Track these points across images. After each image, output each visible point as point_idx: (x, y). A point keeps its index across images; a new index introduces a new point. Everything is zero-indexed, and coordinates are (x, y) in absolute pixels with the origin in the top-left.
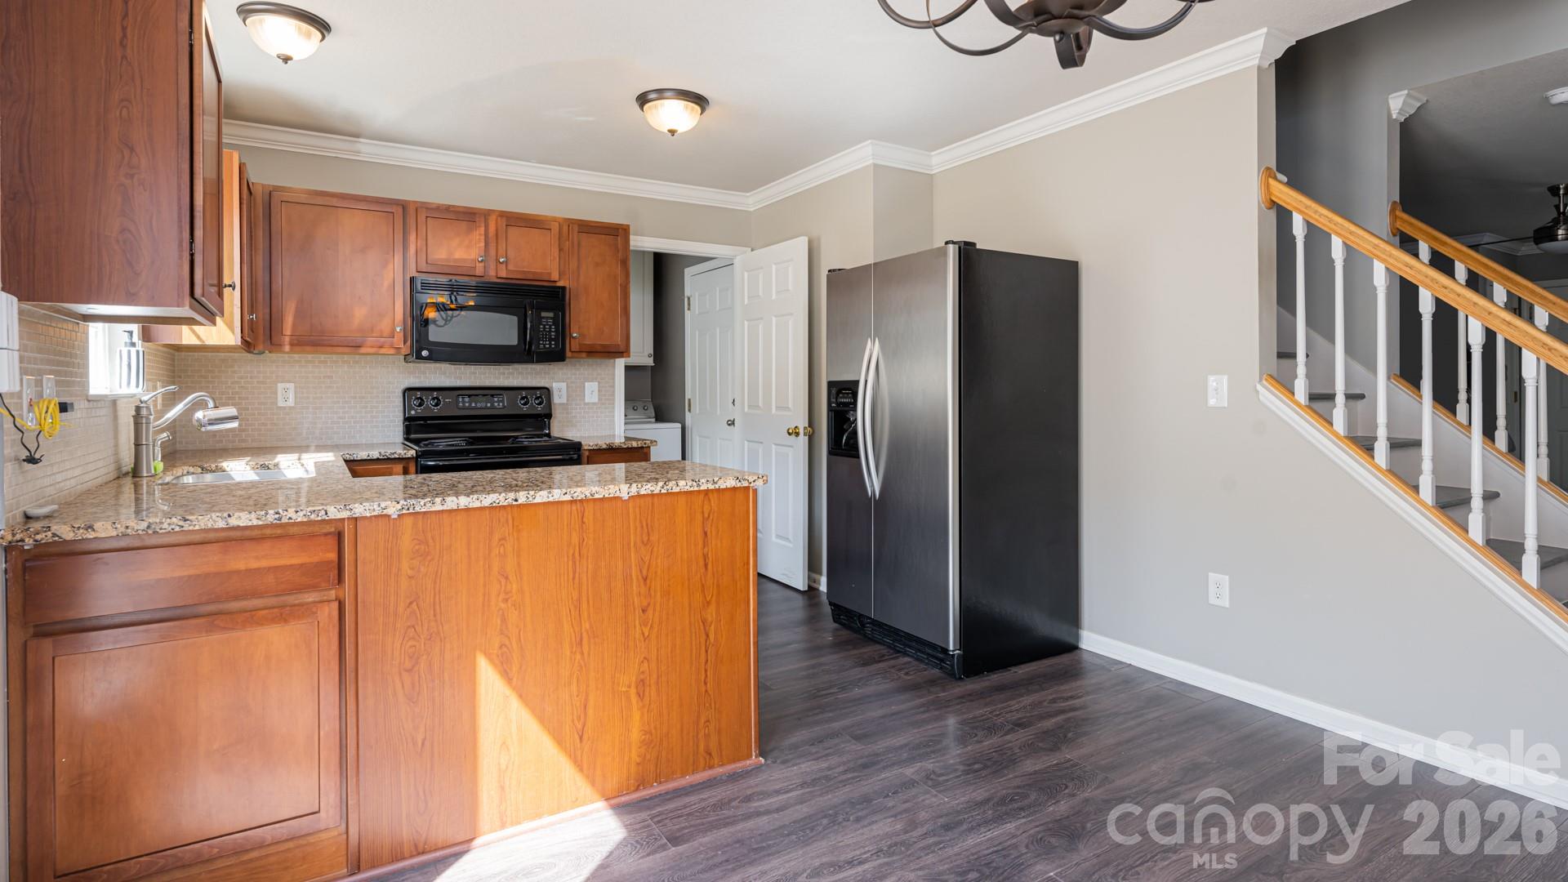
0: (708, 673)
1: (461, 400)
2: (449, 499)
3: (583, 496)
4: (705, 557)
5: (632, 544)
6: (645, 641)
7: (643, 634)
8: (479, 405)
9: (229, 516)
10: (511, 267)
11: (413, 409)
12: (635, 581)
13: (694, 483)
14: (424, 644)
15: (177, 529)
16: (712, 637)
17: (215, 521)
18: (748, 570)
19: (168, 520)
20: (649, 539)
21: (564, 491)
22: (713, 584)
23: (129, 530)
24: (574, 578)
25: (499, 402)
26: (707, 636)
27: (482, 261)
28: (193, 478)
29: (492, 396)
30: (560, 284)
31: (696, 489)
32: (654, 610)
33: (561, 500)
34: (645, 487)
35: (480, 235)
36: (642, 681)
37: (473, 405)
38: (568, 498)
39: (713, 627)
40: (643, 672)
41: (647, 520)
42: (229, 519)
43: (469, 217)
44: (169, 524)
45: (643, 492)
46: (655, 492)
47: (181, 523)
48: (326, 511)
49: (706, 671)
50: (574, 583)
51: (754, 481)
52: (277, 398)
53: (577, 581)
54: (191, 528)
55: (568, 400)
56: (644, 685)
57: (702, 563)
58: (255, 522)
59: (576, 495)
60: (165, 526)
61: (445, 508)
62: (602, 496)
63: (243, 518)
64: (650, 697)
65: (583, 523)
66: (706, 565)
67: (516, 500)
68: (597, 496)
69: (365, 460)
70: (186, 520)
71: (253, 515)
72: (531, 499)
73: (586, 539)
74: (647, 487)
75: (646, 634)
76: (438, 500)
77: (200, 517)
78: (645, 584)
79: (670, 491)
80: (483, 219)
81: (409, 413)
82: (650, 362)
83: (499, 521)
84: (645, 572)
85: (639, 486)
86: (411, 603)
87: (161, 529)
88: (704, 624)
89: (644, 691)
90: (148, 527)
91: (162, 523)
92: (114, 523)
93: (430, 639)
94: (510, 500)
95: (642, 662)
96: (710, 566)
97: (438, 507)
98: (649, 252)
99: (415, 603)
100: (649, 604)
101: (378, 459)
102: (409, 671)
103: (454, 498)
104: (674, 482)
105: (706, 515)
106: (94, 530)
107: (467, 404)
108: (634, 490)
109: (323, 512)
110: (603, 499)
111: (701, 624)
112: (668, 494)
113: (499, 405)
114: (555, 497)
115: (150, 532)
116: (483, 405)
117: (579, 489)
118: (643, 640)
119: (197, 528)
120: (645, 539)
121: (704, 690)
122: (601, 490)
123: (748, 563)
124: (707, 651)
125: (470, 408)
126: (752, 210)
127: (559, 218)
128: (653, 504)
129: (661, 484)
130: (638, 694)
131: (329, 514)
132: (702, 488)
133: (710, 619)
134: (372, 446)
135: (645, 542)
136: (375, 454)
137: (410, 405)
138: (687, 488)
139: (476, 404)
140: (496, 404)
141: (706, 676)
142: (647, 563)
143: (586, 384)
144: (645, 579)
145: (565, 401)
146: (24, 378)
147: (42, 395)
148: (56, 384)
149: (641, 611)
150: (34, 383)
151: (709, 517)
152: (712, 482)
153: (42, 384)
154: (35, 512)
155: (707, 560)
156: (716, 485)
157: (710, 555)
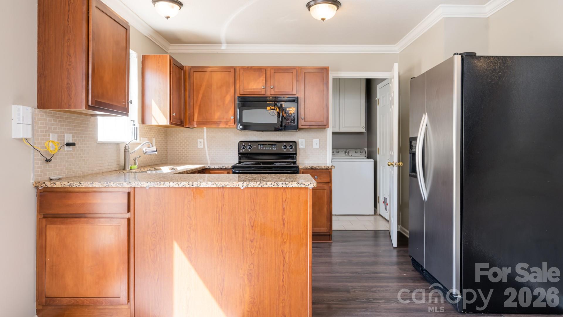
0: (284, 276)
1: (259, 146)
2: (166, 183)
3: (221, 186)
4: (283, 220)
5: (246, 210)
6: (252, 255)
7: (251, 252)
8: (266, 149)
9: (93, 183)
10: (276, 90)
11: (241, 150)
12: (247, 227)
13: (276, 184)
14: (159, 240)
15: (78, 186)
16: (287, 259)
17: (89, 185)
18: (307, 229)
19: (76, 183)
20: (254, 209)
21: (213, 183)
22: (288, 234)
23: (65, 186)
24: (219, 222)
25: (274, 147)
26: (284, 258)
27: (264, 88)
28: (150, 172)
29: (272, 145)
30: (296, 96)
31: (276, 187)
32: (257, 242)
33: (212, 187)
34: (250, 184)
35: (264, 77)
36: (250, 273)
37: (264, 148)
38: (214, 186)
39: (287, 254)
40: (251, 270)
41: (253, 199)
42: (93, 184)
43: (258, 70)
44: (76, 184)
45: (249, 186)
46: (255, 187)
47: (79, 184)
48: (123, 184)
49: (283, 275)
50: (219, 224)
51: (308, 185)
52: (197, 145)
53: (220, 223)
54: (82, 186)
55: (305, 147)
56: (251, 276)
57: (281, 223)
58: (101, 186)
59: (218, 185)
60: (74, 185)
61: (165, 186)
62: (230, 187)
63: (97, 184)
64: (254, 282)
65: (224, 198)
66: (284, 224)
67: (193, 185)
68: (227, 186)
69: (214, 169)
70: (80, 183)
71: (100, 184)
72: (199, 185)
73: (225, 205)
74: (251, 184)
75: (253, 252)
76: (162, 183)
77: (84, 183)
78: (252, 229)
79: (263, 187)
80: (265, 71)
81: (240, 151)
82: (364, 130)
83: (188, 194)
84: (252, 224)
85: (248, 183)
86: (154, 223)
87: (73, 186)
88: (282, 253)
89: (251, 279)
90: (70, 185)
91: (74, 184)
92: (61, 183)
93: (161, 239)
94: (190, 185)
95: (251, 265)
96: (286, 225)
97: (162, 186)
98: (363, 79)
99: (155, 224)
100: (254, 239)
101: (218, 169)
102: (153, 250)
103: (168, 183)
104: (265, 183)
105: (284, 200)
106: (56, 185)
107: (262, 148)
108: (245, 185)
109: (122, 184)
110: (231, 188)
111: (281, 252)
112: (262, 188)
113: (274, 149)
114: (209, 185)
115: (70, 187)
116: (268, 148)
117: (220, 183)
118: (251, 255)
119: (83, 186)
120: (253, 208)
121: (282, 284)
122: (230, 184)
123: (307, 226)
124: (284, 266)
125: (263, 150)
126: (398, 53)
127: (297, 67)
128: (257, 192)
129: (258, 183)
130: (248, 279)
131: (124, 185)
132: (279, 186)
133: (285, 251)
134: (217, 164)
135: (253, 209)
136: (217, 167)
137: (240, 148)
138: (272, 186)
139: (265, 148)
140: (273, 148)
141: (283, 278)
142: (253, 220)
143: (314, 140)
144: (253, 227)
145: (304, 148)
146: (51, 134)
147: (64, 140)
148: (73, 137)
149: (250, 241)
150: (58, 136)
151: (286, 201)
152: (285, 184)
153: (64, 136)
154: (52, 178)
155: (284, 222)
156: (287, 186)
157: (286, 219)
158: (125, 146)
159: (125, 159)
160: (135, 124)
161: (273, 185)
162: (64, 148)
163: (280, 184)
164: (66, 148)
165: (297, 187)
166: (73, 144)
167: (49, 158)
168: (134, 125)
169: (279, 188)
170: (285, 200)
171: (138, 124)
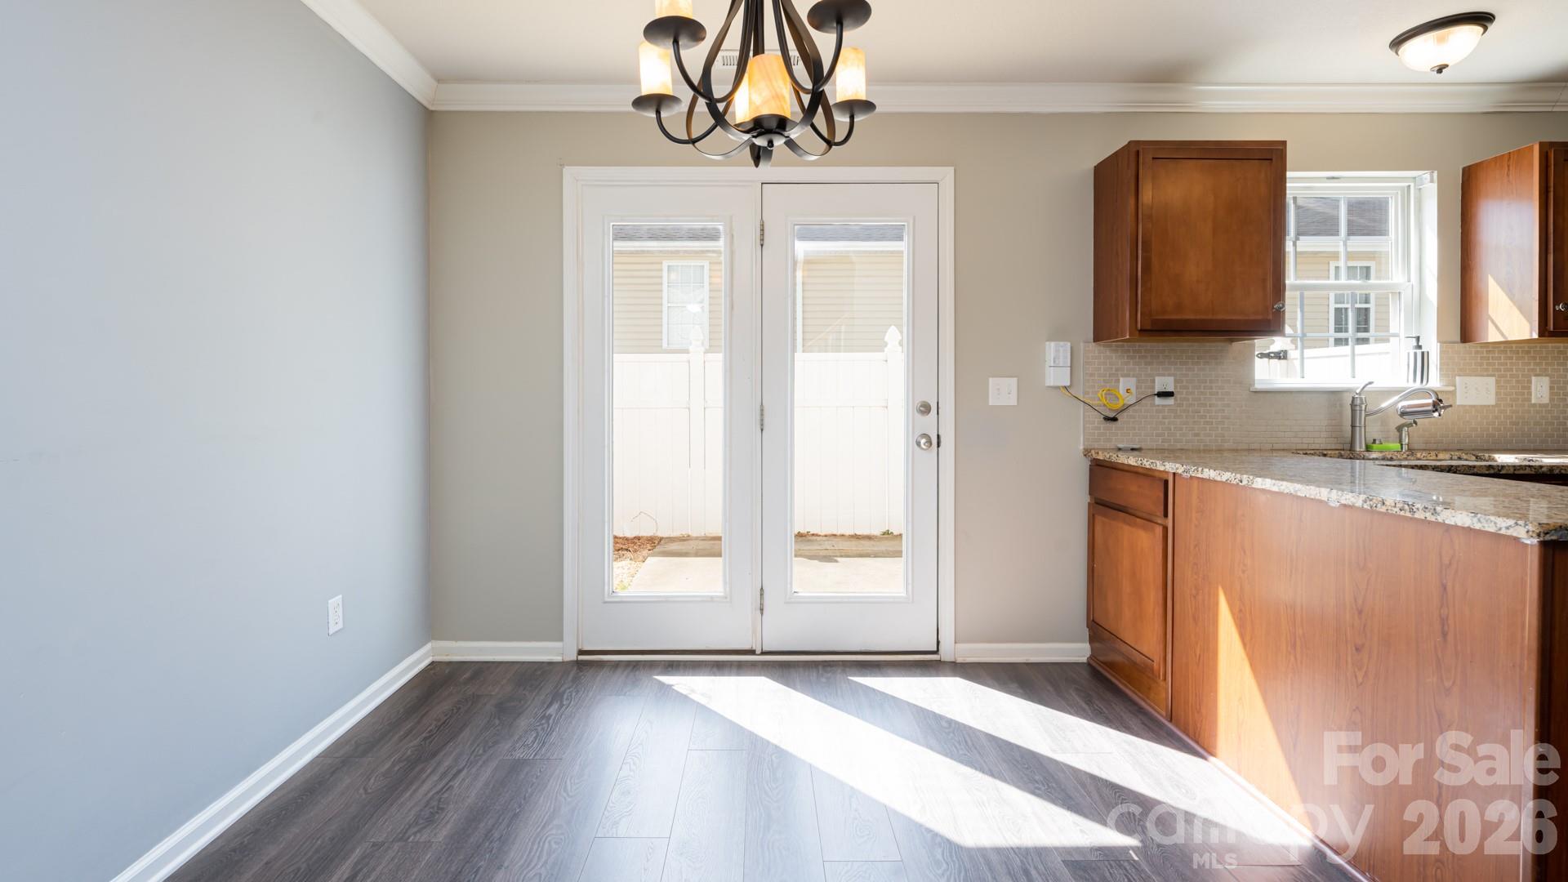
4: (1443, 621)
6: (1357, 687)
7: (1356, 677)
20: (1365, 564)
31: (1408, 514)
32: (1370, 655)
38: (1276, 489)
45: (1345, 502)
46: (1357, 506)
48: (1156, 464)
59: (1282, 488)
61: (1221, 479)
66: (1445, 635)
67: (1241, 482)
68: (1299, 494)
74: (1348, 497)
75: (1360, 679)
78: (1361, 619)
79: (1378, 509)
84: (1360, 603)
95: (1354, 710)
96: (1450, 638)
100: (1364, 645)
104: (1379, 498)
105: (1444, 560)
114: (1267, 485)
118: (1355, 684)
129: (1365, 496)
135: (1362, 565)
142: (1363, 592)
146: (1121, 379)
147: (1153, 387)
148: (1176, 381)
149: (1354, 648)
150: (1138, 381)
151: (1450, 564)
152: (1432, 511)
153: (1154, 381)
154: (1121, 446)
155: (1446, 628)
156: (1438, 517)
157: (1451, 622)
158: (1353, 398)
159: (1353, 426)
160: (1420, 344)
161: (1401, 510)
162: (1154, 400)
163: (1418, 509)
164: (1158, 401)
165: (1469, 527)
166: (1170, 394)
167: (1112, 415)
168: (1420, 347)
169: (1416, 519)
170: (1448, 562)
171: (1439, 344)
